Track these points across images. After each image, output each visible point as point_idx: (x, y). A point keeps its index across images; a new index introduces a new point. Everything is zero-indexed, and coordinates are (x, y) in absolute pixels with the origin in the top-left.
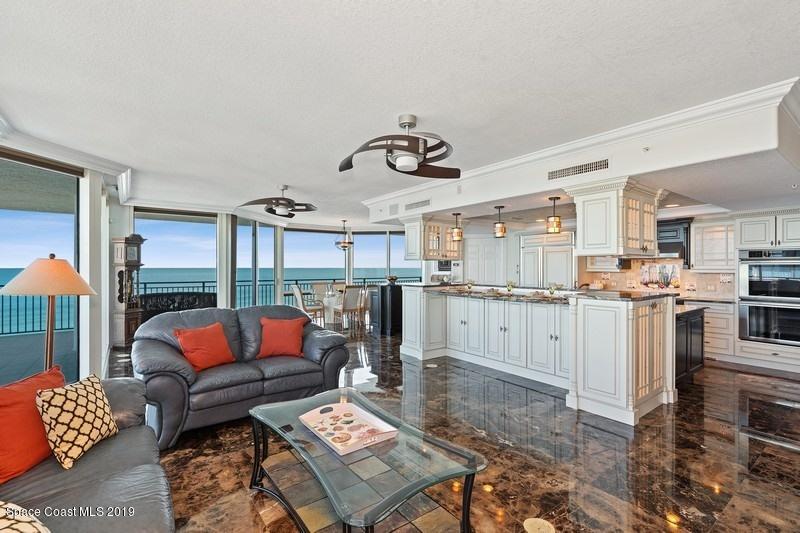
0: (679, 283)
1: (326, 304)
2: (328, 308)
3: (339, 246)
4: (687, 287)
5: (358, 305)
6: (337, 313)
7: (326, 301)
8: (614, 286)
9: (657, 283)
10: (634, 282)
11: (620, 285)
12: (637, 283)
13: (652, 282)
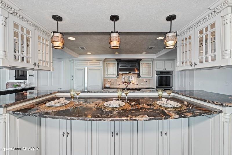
0: (133, 82)
4: (136, 84)
8: (113, 84)
9: (127, 82)
10: (120, 82)
11: (114, 84)
12: (120, 83)
13: (125, 82)
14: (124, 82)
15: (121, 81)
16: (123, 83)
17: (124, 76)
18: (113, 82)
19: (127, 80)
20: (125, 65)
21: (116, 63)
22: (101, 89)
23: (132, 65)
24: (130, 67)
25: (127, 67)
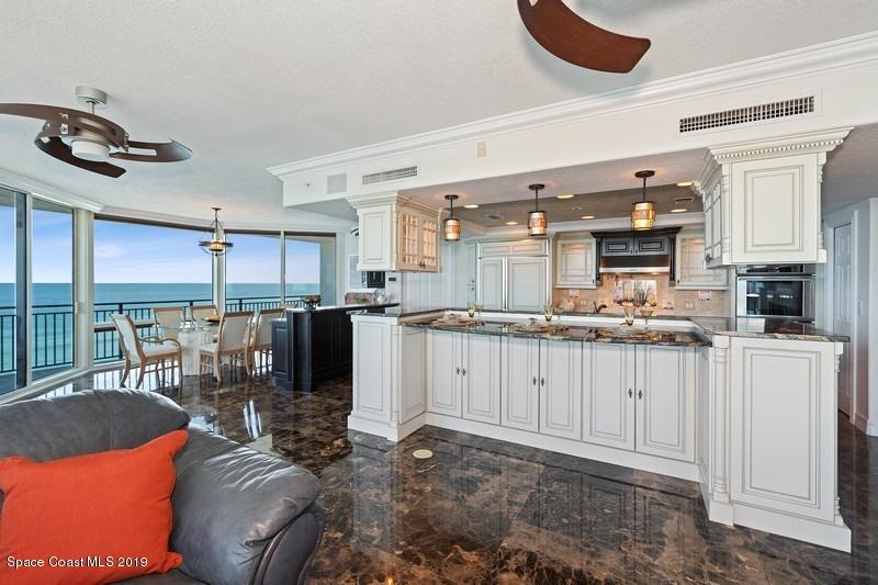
0: (656, 300)
1: (184, 343)
2: (188, 350)
3: (207, 248)
5: (245, 341)
6: (204, 357)
7: (183, 339)
8: (584, 305)
9: (632, 301)
11: (590, 304)
13: (627, 301)
14: (621, 297)
15: (613, 297)
16: (620, 302)
17: (621, 282)
18: (584, 299)
19: (631, 294)
20: (624, 247)
21: (593, 241)
23: (645, 246)
24: (639, 254)
25: (629, 254)
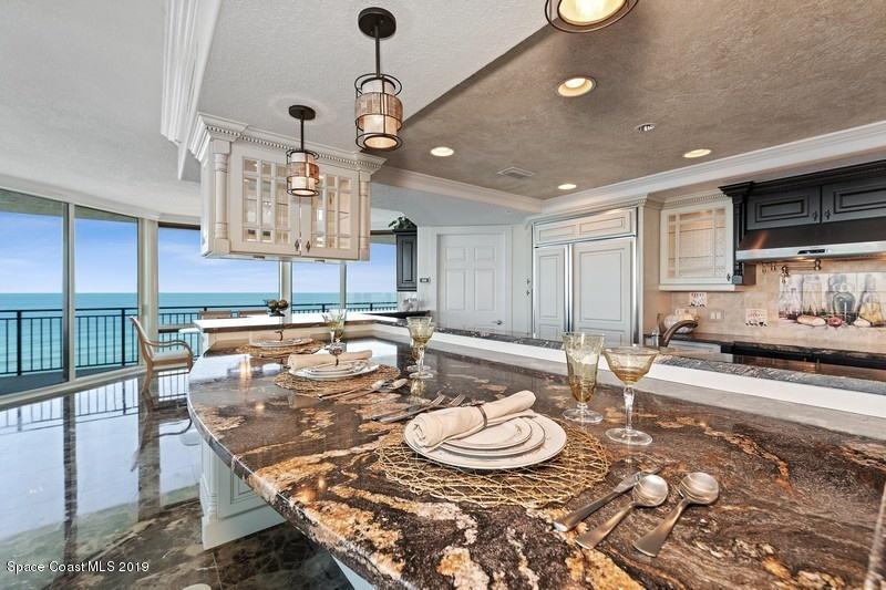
8: (715, 321)
9: (822, 314)
10: (764, 311)
11: (727, 318)
12: (769, 315)
13: (810, 314)
14: (796, 307)
15: (777, 306)
16: (793, 317)
17: (795, 278)
18: (718, 310)
19: (820, 302)
20: (797, 208)
21: (728, 204)
22: (628, 335)
23: (847, 202)
24: (834, 218)
25: (810, 221)
